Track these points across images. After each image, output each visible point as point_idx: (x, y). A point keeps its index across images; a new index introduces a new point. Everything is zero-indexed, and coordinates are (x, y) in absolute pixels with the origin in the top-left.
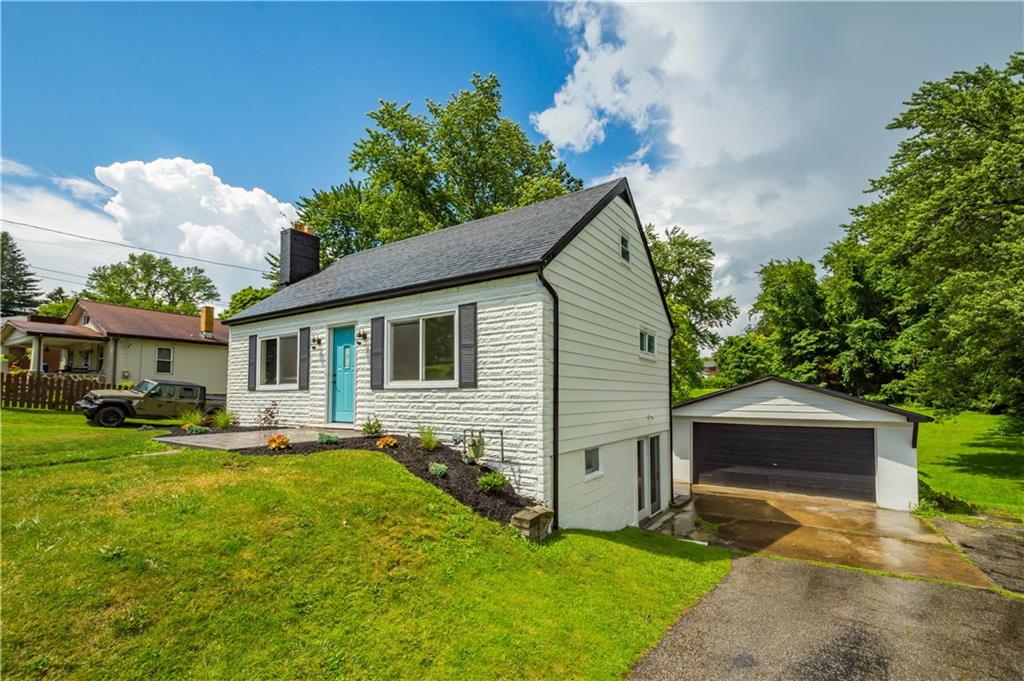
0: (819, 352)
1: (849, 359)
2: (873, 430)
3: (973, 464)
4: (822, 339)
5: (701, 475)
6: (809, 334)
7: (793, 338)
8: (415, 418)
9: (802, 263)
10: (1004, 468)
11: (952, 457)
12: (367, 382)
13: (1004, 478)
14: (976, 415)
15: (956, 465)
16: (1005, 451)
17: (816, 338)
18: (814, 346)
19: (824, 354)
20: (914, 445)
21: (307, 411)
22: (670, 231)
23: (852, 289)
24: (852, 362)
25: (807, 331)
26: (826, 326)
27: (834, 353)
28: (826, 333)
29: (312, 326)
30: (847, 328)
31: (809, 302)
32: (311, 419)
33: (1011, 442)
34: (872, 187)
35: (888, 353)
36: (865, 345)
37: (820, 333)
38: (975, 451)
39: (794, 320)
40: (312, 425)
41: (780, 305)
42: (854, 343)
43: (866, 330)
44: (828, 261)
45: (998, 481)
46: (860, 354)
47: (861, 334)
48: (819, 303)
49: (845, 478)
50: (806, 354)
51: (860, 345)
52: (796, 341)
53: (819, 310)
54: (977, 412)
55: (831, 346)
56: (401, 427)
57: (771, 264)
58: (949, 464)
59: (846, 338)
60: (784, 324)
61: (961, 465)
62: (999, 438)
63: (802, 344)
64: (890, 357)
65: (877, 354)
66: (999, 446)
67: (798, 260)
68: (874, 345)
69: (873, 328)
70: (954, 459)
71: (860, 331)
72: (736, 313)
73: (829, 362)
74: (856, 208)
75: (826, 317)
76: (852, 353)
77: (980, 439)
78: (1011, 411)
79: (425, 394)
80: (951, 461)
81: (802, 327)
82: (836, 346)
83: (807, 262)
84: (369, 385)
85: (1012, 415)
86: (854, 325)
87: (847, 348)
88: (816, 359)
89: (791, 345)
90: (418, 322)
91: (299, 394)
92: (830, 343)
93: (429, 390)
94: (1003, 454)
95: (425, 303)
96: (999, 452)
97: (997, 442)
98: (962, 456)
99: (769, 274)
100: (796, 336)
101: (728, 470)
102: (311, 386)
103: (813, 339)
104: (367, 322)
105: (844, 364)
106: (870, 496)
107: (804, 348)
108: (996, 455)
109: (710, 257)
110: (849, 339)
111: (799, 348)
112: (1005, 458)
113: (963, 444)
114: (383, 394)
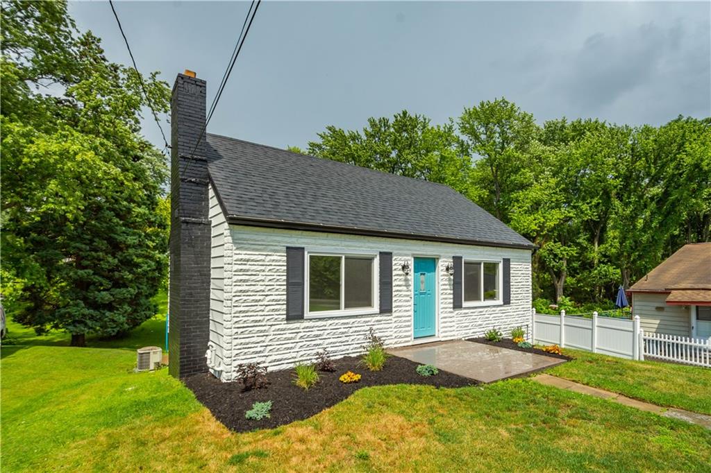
8: (480, 325)
12: (450, 303)
21: (391, 333)
29: (394, 252)
32: (396, 340)
40: (396, 346)
56: (473, 333)
79: (486, 309)
84: (452, 306)
90: (480, 264)
91: (379, 318)
93: (488, 307)
95: (486, 253)
102: (394, 309)
104: (449, 257)
114: (461, 311)
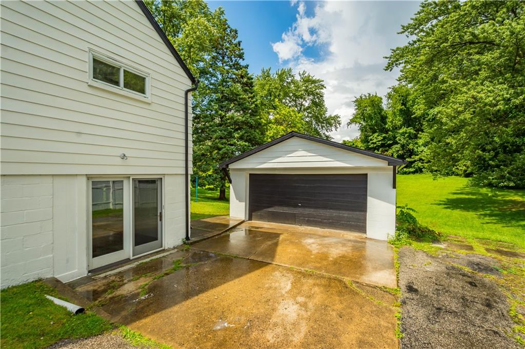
0: (383, 145)
1: (397, 149)
2: (366, 175)
3: (453, 204)
4: (384, 138)
5: (253, 213)
6: (378, 136)
7: (370, 138)
9: (376, 96)
10: (469, 205)
11: (442, 200)
13: (468, 211)
14: (458, 178)
15: (444, 204)
16: (470, 196)
17: (382, 138)
18: (380, 142)
19: (385, 146)
20: (394, 187)
22: (301, 73)
23: (401, 110)
24: (399, 151)
25: (377, 134)
26: (387, 131)
27: (390, 146)
28: (387, 135)
30: (397, 132)
31: (378, 118)
33: (474, 191)
34: (403, 30)
35: (417, 146)
36: (405, 141)
37: (384, 135)
38: (455, 197)
39: (370, 128)
41: (364, 120)
42: (400, 140)
43: (406, 133)
44: (389, 96)
45: (465, 213)
46: (403, 146)
47: (404, 136)
48: (384, 119)
49: (346, 214)
50: (376, 146)
51: (403, 141)
52: (371, 140)
53: (383, 123)
54: (458, 177)
55: (388, 142)
57: (361, 97)
58: (440, 204)
59: (396, 137)
60: (366, 131)
61: (446, 204)
62: (468, 190)
63: (374, 141)
64: (417, 148)
65: (411, 146)
66: (467, 194)
67: (375, 94)
68: (410, 141)
69: (410, 133)
70: (442, 201)
71: (403, 134)
72: (339, 124)
73: (387, 151)
74: (395, 49)
75: (387, 126)
76: (399, 146)
77: (458, 190)
78: (474, 176)
80: (441, 202)
81: (374, 132)
82: (391, 142)
83: (379, 95)
85: (476, 178)
86: (401, 131)
87: (397, 143)
88: (381, 149)
89: (369, 142)
92: (388, 141)
94: (469, 198)
96: (467, 197)
97: (466, 192)
98: (448, 199)
99: (359, 103)
100: (371, 137)
101: (270, 210)
103: (380, 138)
105: (394, 152)
106: (362, 228)
107: (375, 143)
108: (465, 199)
109: (322, 89)
110: (397, 138)
111: (373, 143)
112: (470, 200)
113: (449, 193)
